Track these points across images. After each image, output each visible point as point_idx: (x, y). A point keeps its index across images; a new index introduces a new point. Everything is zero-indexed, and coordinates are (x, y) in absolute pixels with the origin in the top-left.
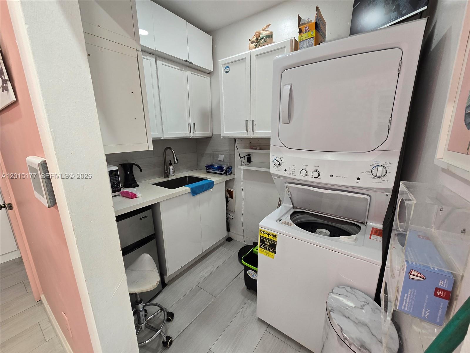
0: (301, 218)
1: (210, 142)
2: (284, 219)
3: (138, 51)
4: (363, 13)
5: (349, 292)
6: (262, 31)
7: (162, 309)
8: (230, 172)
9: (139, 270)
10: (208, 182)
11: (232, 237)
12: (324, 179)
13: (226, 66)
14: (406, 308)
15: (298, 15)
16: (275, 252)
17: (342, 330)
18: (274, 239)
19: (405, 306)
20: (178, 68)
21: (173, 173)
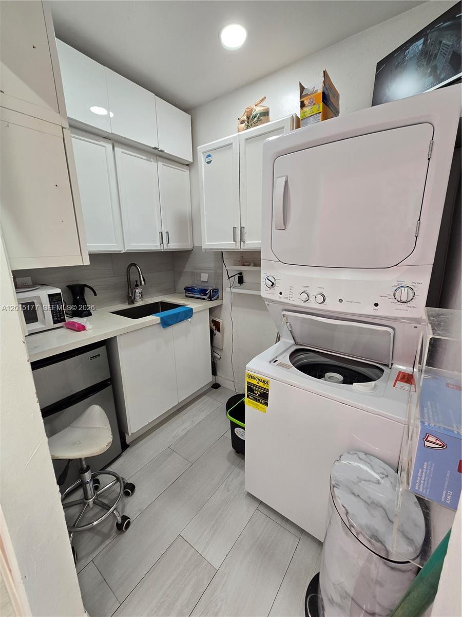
0: (305, 358)
1: (191, 256)
2: (280, 359)
3: (65, 128)
4: (389, 80)
5: (363, 460)
6: (255, 107)
7: (118, 479)
8: (216, 296)
9: (84, 428)
10: (185, 309)
11: (219, 383)
12: (331, 306)
13: (208, 154)
14: (421, 488)
15: (300, 83)
16: (266, 404)
17: (347, 513)
18: (265, 387)
19: (419, 486)
20: (145, 158)
21: (140, 298)
